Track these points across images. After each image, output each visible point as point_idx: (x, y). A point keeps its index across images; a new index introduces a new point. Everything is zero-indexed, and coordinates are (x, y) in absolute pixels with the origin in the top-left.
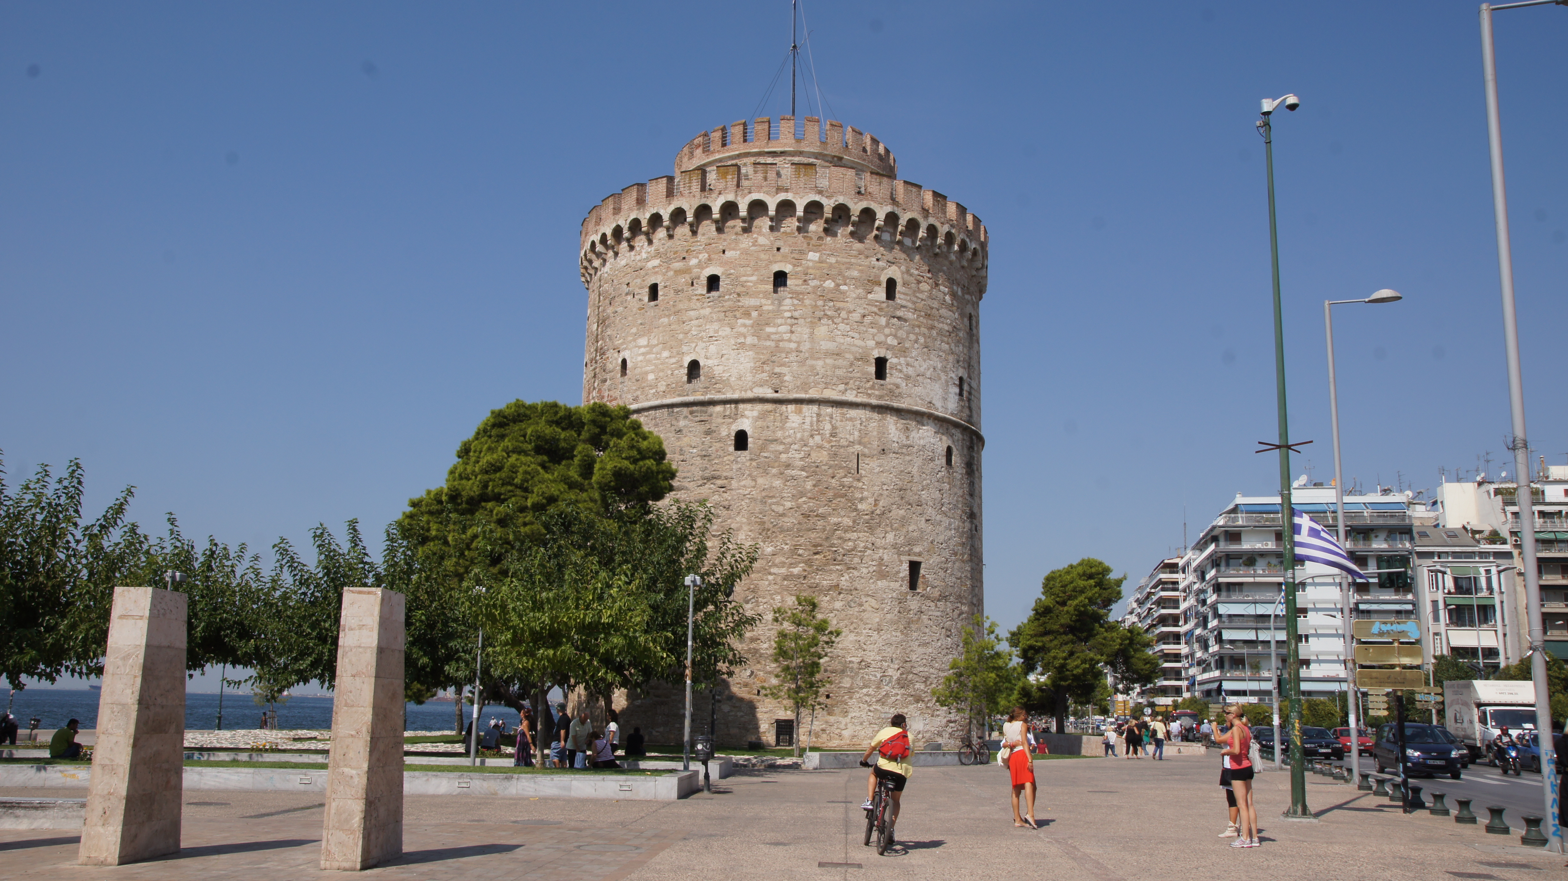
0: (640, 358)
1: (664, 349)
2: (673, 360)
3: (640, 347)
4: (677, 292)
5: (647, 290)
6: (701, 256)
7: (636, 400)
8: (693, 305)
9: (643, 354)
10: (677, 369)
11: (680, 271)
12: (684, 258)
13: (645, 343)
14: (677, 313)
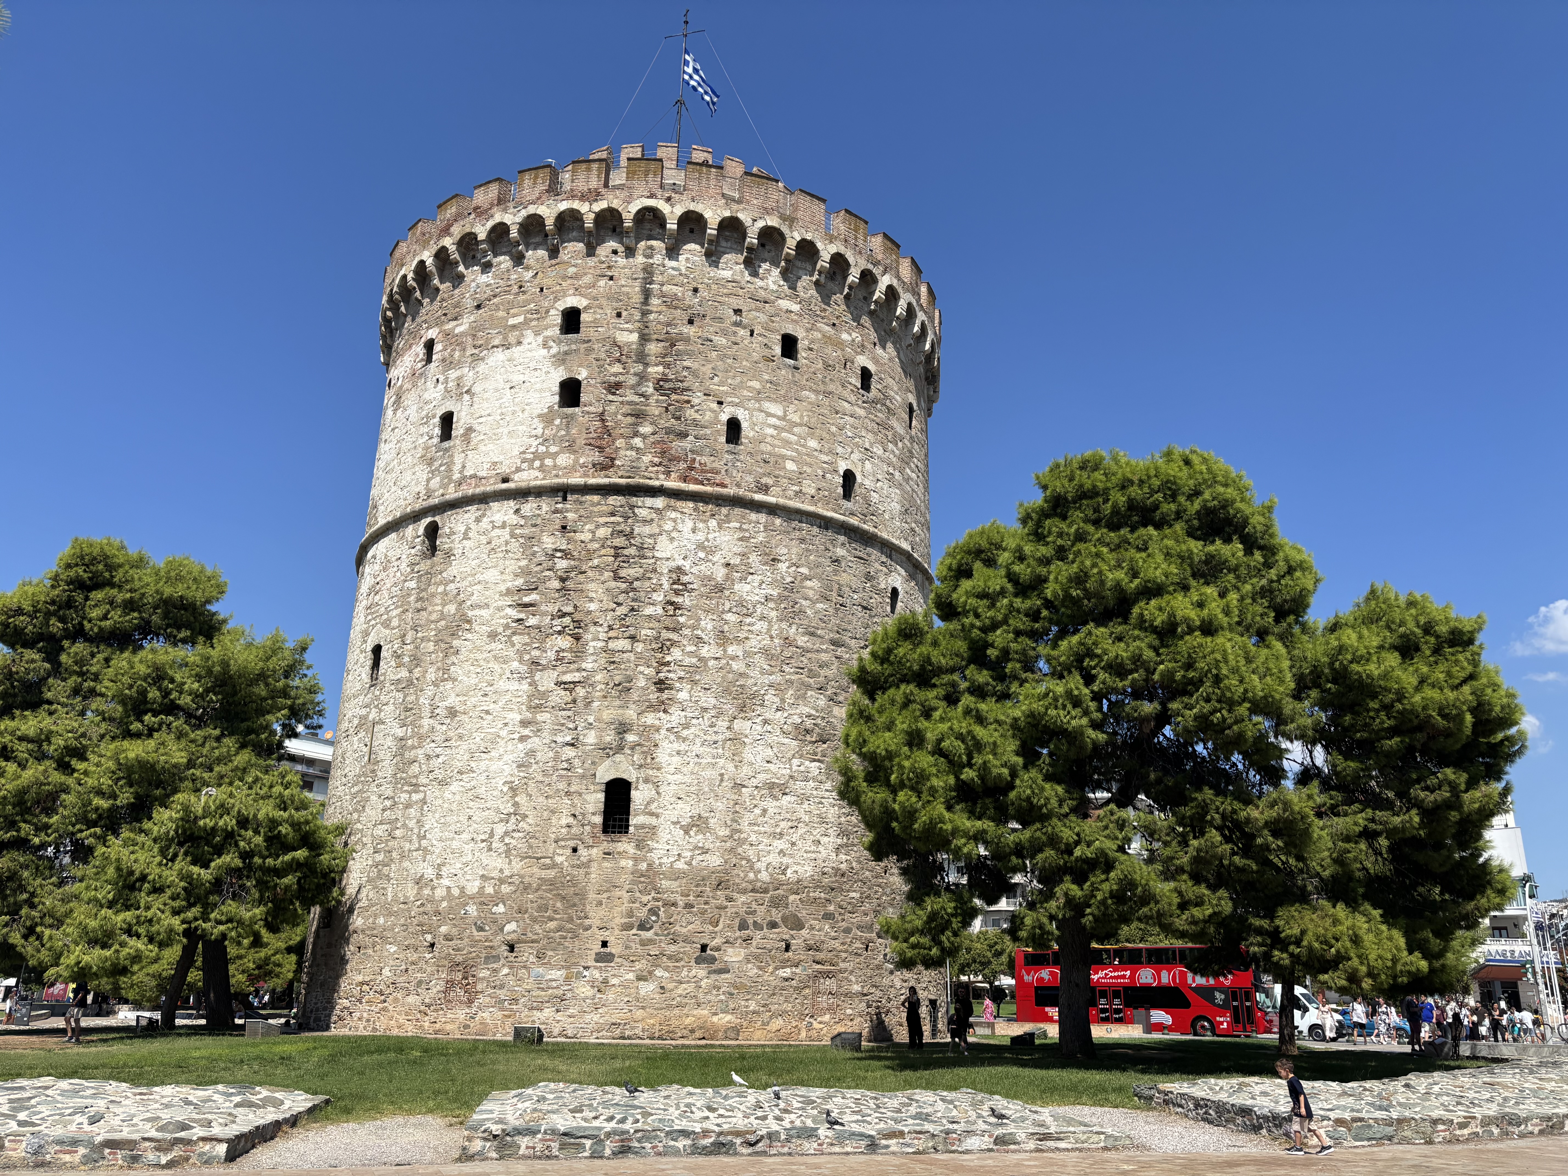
0: (770, 431)
1: (812, 436)
2: (825, 458)
3: (769, 415)
4: (827, 366)
5: (779, 337)
6: (854, 335)
7: (765, 489)
8: (846, 394)
9: (775, 427)
10: (830, 472)
11: (829, 338)
12: (834, 325)
13: (780, 413)
14: (828, 394)
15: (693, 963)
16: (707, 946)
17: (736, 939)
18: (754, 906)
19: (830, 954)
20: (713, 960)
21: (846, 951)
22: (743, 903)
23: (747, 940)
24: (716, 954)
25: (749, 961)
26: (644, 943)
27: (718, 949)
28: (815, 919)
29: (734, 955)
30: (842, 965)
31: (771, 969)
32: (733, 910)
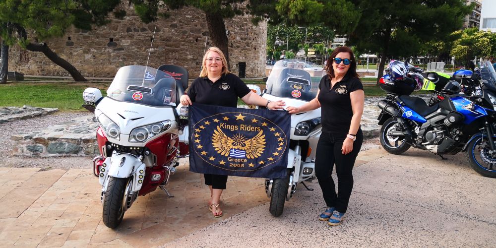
15: (107, 46)
16: (112, 39)
17: (126, 36)
18: (134, 21)
19: (174, 43)
20: (116, 45)
21: (184, 41)
22: (128, 20)
23: (131, 37)
24: (117, 42)
25: (133, 45)
26: (85, 37)
27: (117, 40)
28: (167, 27)
29: (125, 43)
30: (182, 47)
31: (144, 49)
32: (123, 23)
